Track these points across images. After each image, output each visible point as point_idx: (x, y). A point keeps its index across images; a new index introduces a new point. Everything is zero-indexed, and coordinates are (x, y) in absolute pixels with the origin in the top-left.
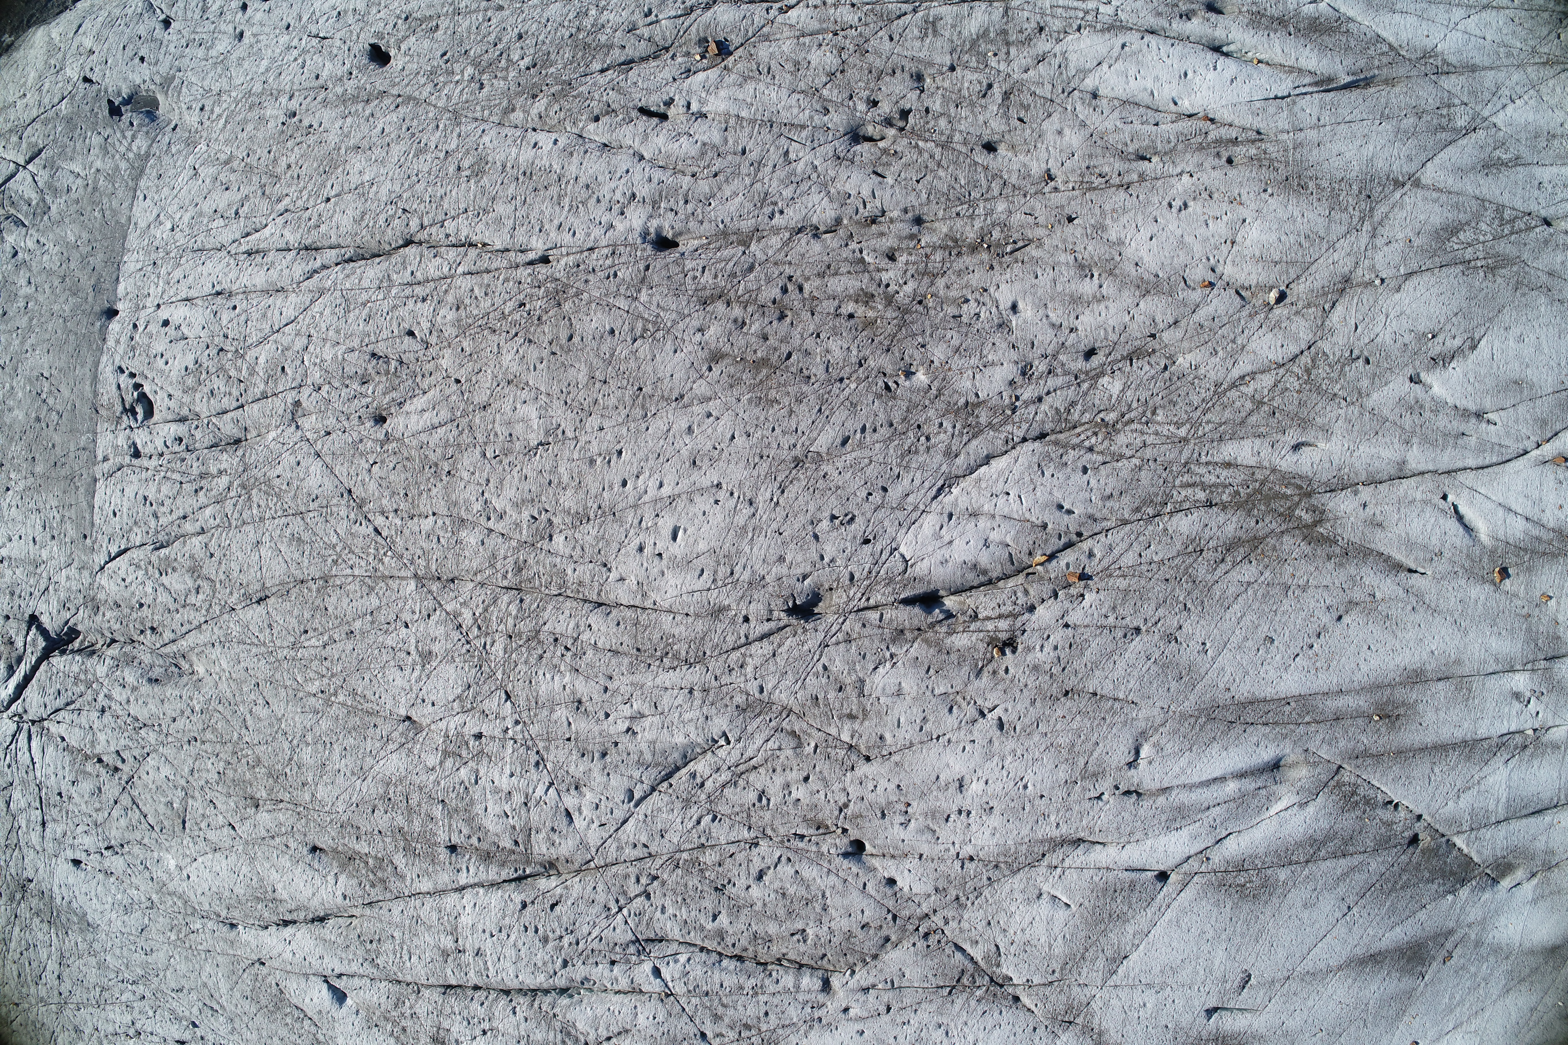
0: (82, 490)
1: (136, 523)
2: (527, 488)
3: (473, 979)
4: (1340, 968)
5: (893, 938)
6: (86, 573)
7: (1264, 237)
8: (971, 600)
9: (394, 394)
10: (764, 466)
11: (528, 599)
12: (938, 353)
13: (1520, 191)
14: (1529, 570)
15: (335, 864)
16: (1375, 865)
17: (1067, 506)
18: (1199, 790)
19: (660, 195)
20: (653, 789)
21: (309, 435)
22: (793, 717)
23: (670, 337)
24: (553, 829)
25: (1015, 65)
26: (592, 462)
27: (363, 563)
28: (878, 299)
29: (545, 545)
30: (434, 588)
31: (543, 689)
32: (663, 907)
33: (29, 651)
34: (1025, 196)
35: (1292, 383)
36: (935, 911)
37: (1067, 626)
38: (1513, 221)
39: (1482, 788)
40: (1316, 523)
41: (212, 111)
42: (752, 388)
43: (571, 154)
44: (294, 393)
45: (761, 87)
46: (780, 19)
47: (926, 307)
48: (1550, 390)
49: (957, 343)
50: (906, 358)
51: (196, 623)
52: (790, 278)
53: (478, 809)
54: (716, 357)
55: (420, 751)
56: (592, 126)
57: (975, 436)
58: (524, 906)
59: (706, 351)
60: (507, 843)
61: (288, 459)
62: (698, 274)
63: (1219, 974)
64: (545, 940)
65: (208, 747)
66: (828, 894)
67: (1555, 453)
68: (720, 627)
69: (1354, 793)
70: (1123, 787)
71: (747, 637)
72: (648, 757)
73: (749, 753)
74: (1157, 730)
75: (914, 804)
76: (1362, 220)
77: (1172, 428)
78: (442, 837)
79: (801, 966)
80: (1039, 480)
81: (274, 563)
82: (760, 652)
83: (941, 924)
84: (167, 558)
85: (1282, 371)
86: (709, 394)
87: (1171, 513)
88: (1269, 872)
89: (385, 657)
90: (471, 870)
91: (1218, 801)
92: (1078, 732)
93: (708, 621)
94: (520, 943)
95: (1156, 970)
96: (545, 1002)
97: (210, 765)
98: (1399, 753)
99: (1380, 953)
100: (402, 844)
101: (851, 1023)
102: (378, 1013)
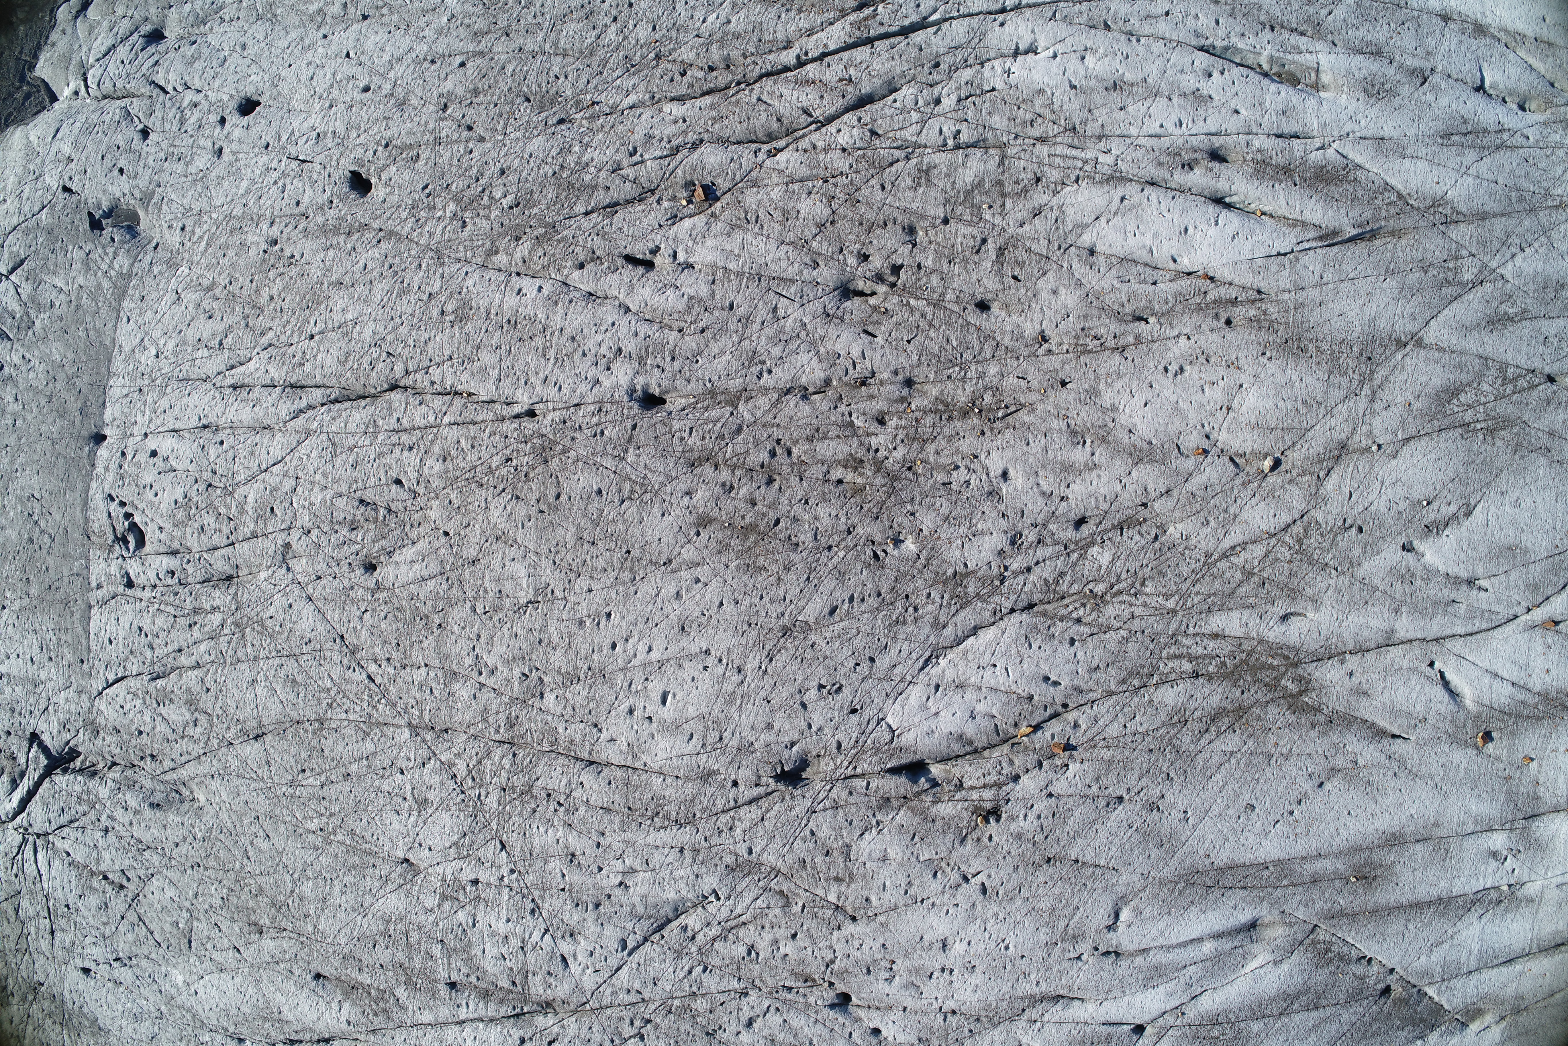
0: (77, 615)
1: (132, 652)
2: (517, 646)
6: (84, 697)
7: (1260, 404)
8: (957, 769)
9: (383, 543)
10: (752, 635)
11: (520, 754)
12: (927, 521)
13: (1524, 347)
14: (1513, 733)
15: (339, 992)
16: (1346, 1016)
17: (1053, 678)
18: (1177, 951)
19: (647, 351)
20: (646, 940)
21: (300, 578)
22: (781, 878)
23: (658, 500)
24: (549, 973)
25: (1010, 219)
26: (581, 623)
27: (357, 709)
28: (867, 465)
29: (536, 702)
30: (428, 738)
31: (537, 842)
33: (31, 767)
34: (1018, 359)
35: (1284, 553)
37: (1050, 795)
38: (1516, 379)
39: (1455, 942)
40: (1301, 693)
41: (193, 233)
42: (740, 555)
43: (556, 303)
44: (284, 535)
45: (749, 237)
46: (769, 163)
47: (915, 474)
48: (1544, 555)
49: (947, 511)
50: (895, 526)
51: (195, 754)
52: (778, 441)
53: (476, 950)
54: (704, 522)
55: (419, 892)
56: (576, 274)
57: (963, 607)
58: (522, 1041)
59: (694, 516)
60: (504, 983)
61: (280, 601)
62: (686, 435)
65: (211, 873)
66: (815, 1042)
67: (1545, 618)
68: (709, 790)
69: (1328, 950)
70: (1102, 949)
71: (735, 801)
72: (641, 910)
73: (739, 910)
74: (1136, 895)
75: (899, 962)
76: (1362, 383)
77: (1161, 600)
78: (442, 974)
80: (1026, 653)
81: (269, 703)
82: (748, 815)
84: (164, 689)
85: (1273, 541)
86: (697, 559)
87: (1157, 685)
88: (1242, 1025)
89: (381, 801)
90: (471, 1006)
91: (1195, 960)
92: (1059, 897)
93: (697, 785)
97: (213, 891)
98: (1375, 912)
100: (403, 978)
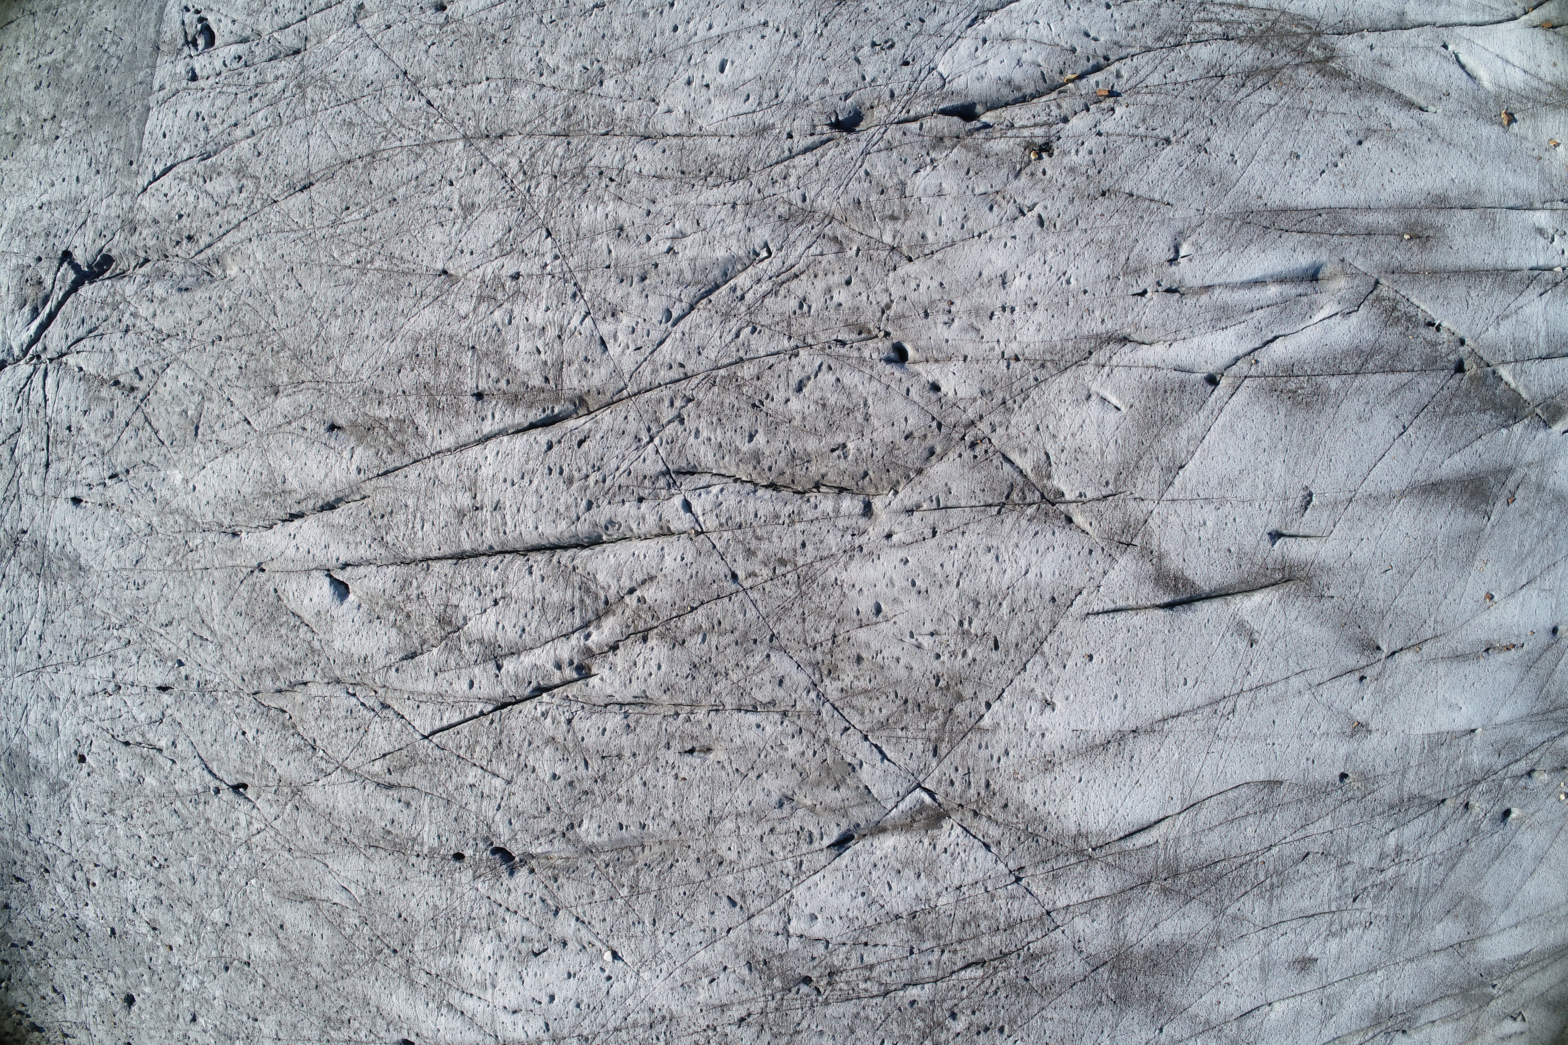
0: (134, 121)
1: (185, 139)
2: (580, 44)
3: (490, 538)
4: (1403, 494)
5: (938, 450)
6: (127, 197)
8: (1006, 114)
10: (809, 5)
11: (575, 141)
14: (1534, 116)
15: (352, 439)
16: (1424, 385)
17: (1092, 35)
18: (1241, 292)
21: (369, 31)
22: (835, 224)
24: (586, 359)
26: (645, 14)
27: (412, 134)
29: (596, 90)
30: (482, 145)
31: (585, 221)
32: (697, 431)
33: (57, 287)
36: (981, 417)
37: (1099, 134)
39: (1520, 317)
51: (236, 221)
53: (510, 349)
55: (454, 301)
58: (550, 446)
60: (536, 381)
61: (347, 54)
63: (1279, 490)
65: (233, 343)
66: (870, 402)
67: (1543, 19)
68: (764, 144)
70: (1165, 284)
71: (790, 151)
72: (688, 275)
73: (791, 261)
74: (1194, 230)
75: (957, 302)
78: (469, 384)
79: (841, 490)
80: (1067, 12)
81: (321, 150)
82: (803, 163)
83: (987, 431)
84: (213, 165)
87: (1191, 43)
88: (1320, 379)
89: (426, 217)
90: (497, 416)
91: (1261, 303)
92: (1117, 229)
93: (752, 140)
94: (543, 487)
95: (1214, 482)
96: (565, 556)
97: (232, 361)
98: (1434, 272)
99: (1441, 482)
100: (426, 399)
101: (894, 550)
102: (381, 602)
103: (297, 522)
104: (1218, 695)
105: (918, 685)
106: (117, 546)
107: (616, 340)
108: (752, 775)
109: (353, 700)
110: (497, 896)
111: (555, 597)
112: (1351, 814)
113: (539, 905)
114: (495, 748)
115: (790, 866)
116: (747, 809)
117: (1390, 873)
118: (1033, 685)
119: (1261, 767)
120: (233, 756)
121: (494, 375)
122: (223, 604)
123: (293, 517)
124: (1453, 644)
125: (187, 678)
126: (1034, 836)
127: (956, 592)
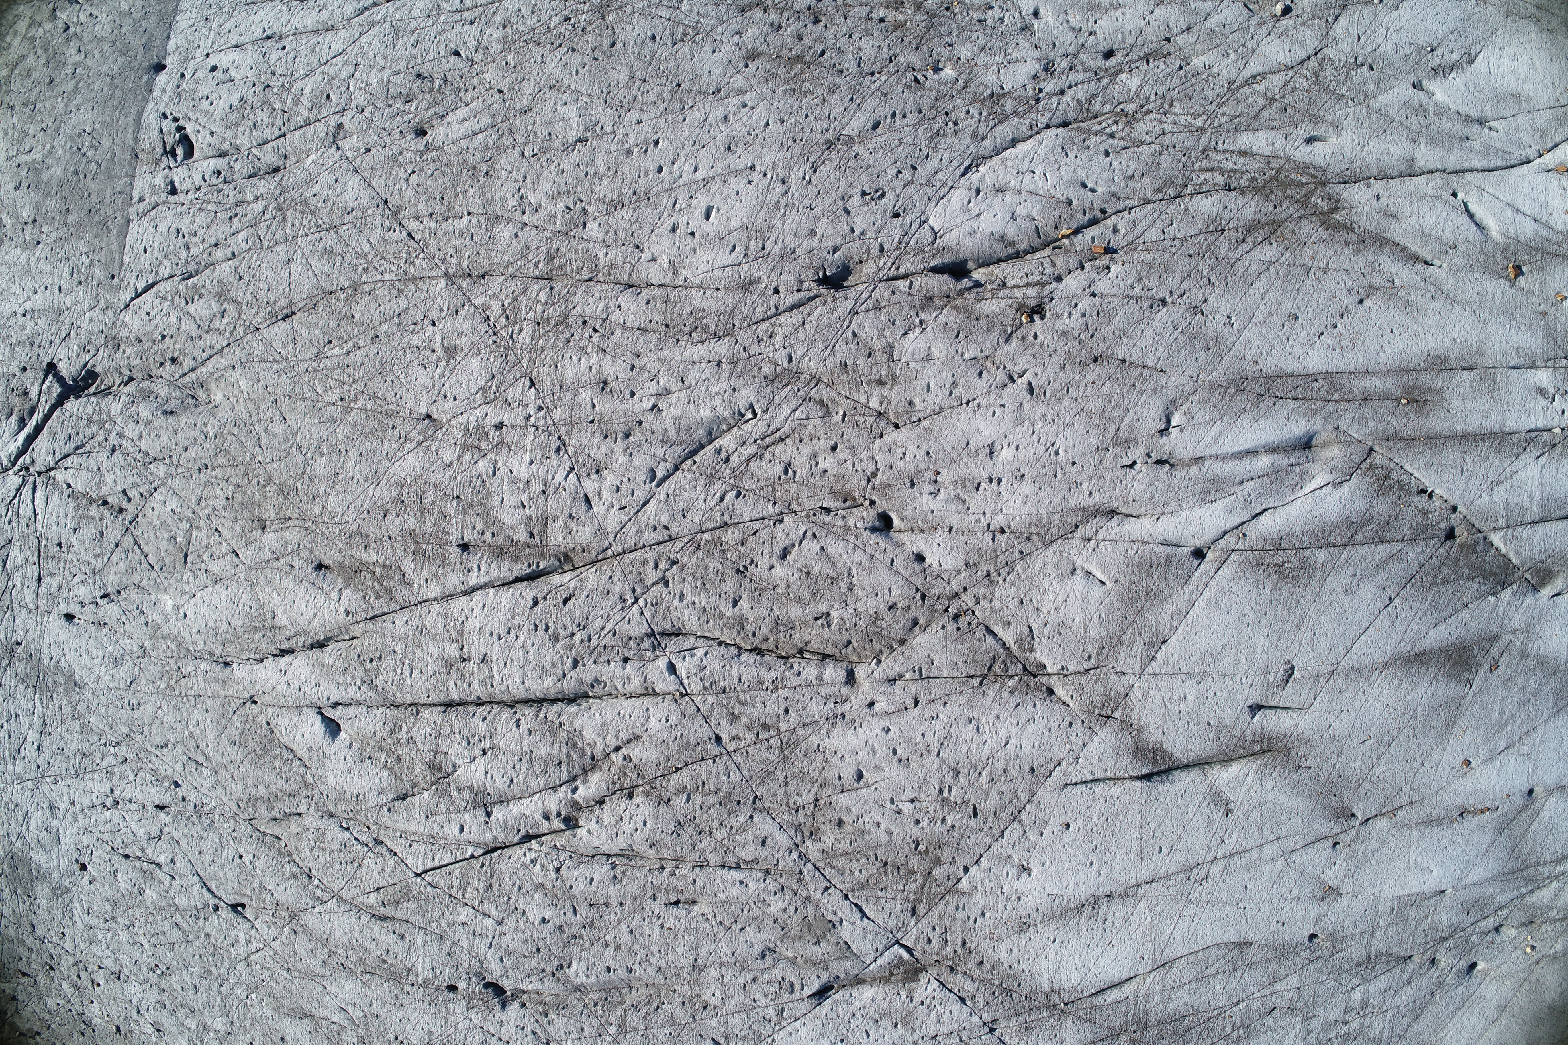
0: (114, 232)
1: (166, 256)
2: (563, 181)
3: (477, 690)
4: (1385, 666)
5: (922, 621)
6: (110, 313)
8: (998, 271)
9: (437, 109)
10: (797, 149)
11: (558, 286)
12: (965, 51)
14: (1542, 268)
15: (340, 580)
16: (1413, 555)
17: (1090, 185)
18: (1232, 463)
21: (349, 154)
22: (821, 386)
23: (710, 39)
24: (571, 516)
26: (629, 152)
27: (394, 268)
29: (579, 232)
30: (464, 285)
31: (569, 373)
32: (682, 595)
33: (43, 399)
35: (1302, 83)
36: (965, 589)
37: (1094, 295)
39: (1515, 482)
42: (786, 81)
44: (337, 117)
47: (953, 13)
48: (1547, 105)
49: (983, 43)
50: (934, 54)
51: (218, 347)
53: (495, 501)
54: (753, 55)
55: (438, 447)
57: (1000, 122)
58: (536, 602)
59: (743, 51)
60: (521, 535)
61: (326, 177)
63: (1261, 664)
64: (556, 639)
65: (219, 472)
66: (854, 572)
67: (1556, 163)
68: (750, 299)
70: (1155, 456)
71: (776, 307)
72: (673, 435)
73: (776, 424)
74: (1186, 399)
75: (944, 472)
77: (1189, 118)
78: (455, 535)
79: (824, 657)
80: (1063, 161)
81: (303, 278)
83: (971, 603)
84: (195, 286)
85: (1291, 73)
86: (745, 87)
87: (1192, 195)
88: (1307, 552)
89: (409, 357)
90: (483, 568)
91: (1252, 475)
92: (1108, 398)
93: (738, 294)
94: (529, 644)
95: (1196, 657)
96: (551, 711)
97: (219, 491)
98: (1430, 438)
99: (1425, 652)
100: (412, 547)
101: (876, 719)
102: (372, 743)
103: (287, 659)
104: (1192, 862)
105: (897, 849)
106: (111, 665)
107: (600, 498)
108: (736, 928)
109: (347, 835)
110: (489, 1026)
111: (542, 751)
112: (1319, 971)
113: (531, 1037)
114: (485, 891)
115: (771, 1013)
116: (731, 959)
117: (1354, 1025)
118: (1010, 851)
119: (1232, 929)
120: (231, 877)
121: (479, 527)
122: (216, 733)
123: (283, 653)
124: (1428, 810)
125: (183, 799)
126: (1009, 992)
127: (937, 761)
